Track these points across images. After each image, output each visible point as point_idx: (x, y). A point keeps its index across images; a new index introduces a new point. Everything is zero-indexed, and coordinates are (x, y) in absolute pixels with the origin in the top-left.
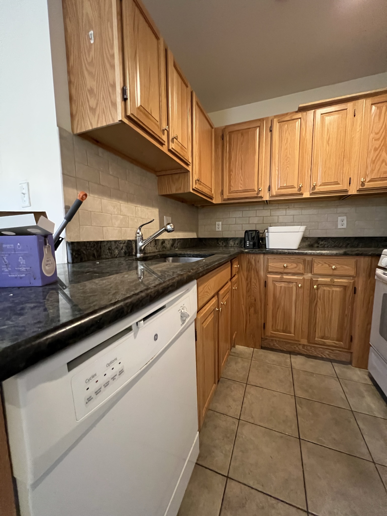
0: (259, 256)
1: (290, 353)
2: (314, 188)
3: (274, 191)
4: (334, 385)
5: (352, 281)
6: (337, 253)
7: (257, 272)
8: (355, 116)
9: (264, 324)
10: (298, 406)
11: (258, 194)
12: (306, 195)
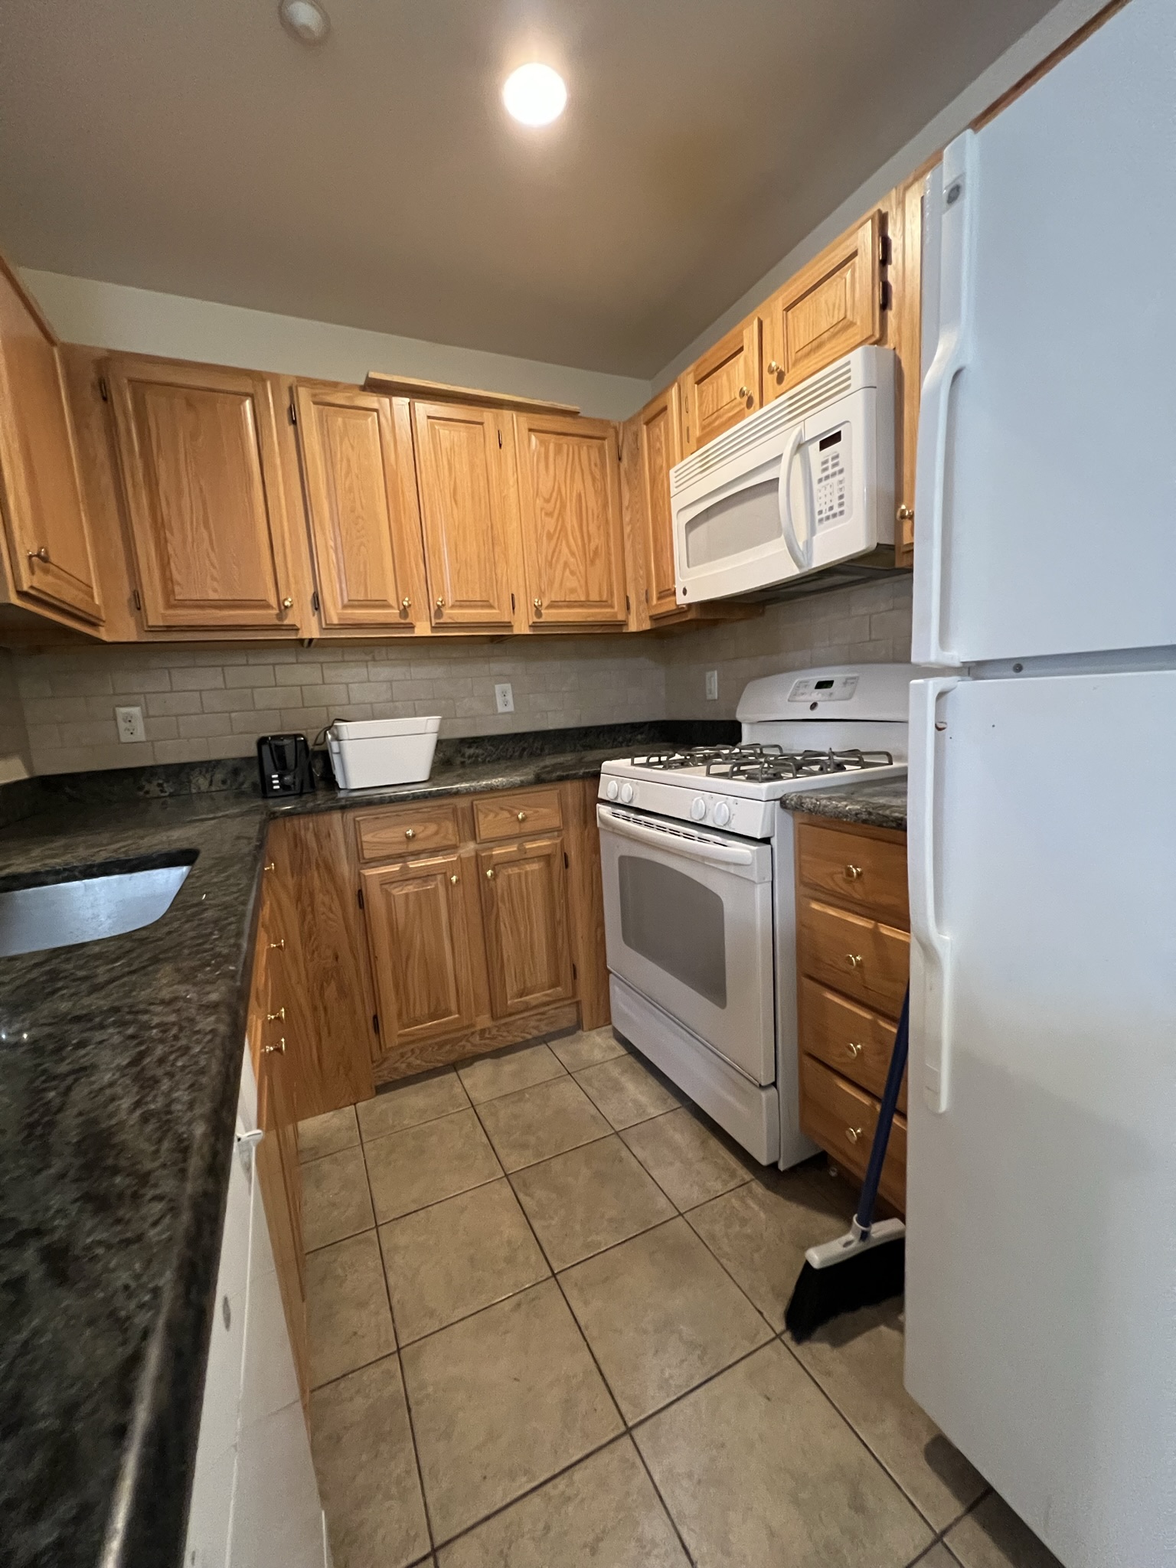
0: (326, 818)
1: (454, 1066)
2: (439, 612)
3: (334, 613)
4: (569, 1093)
5: (558, 841)
6: (522, 782)
7: (329, 869)
8: (500, 445)
9: (375, 1017)
10: (521, 1196)
11: (281, 616)
12: (423, 629)
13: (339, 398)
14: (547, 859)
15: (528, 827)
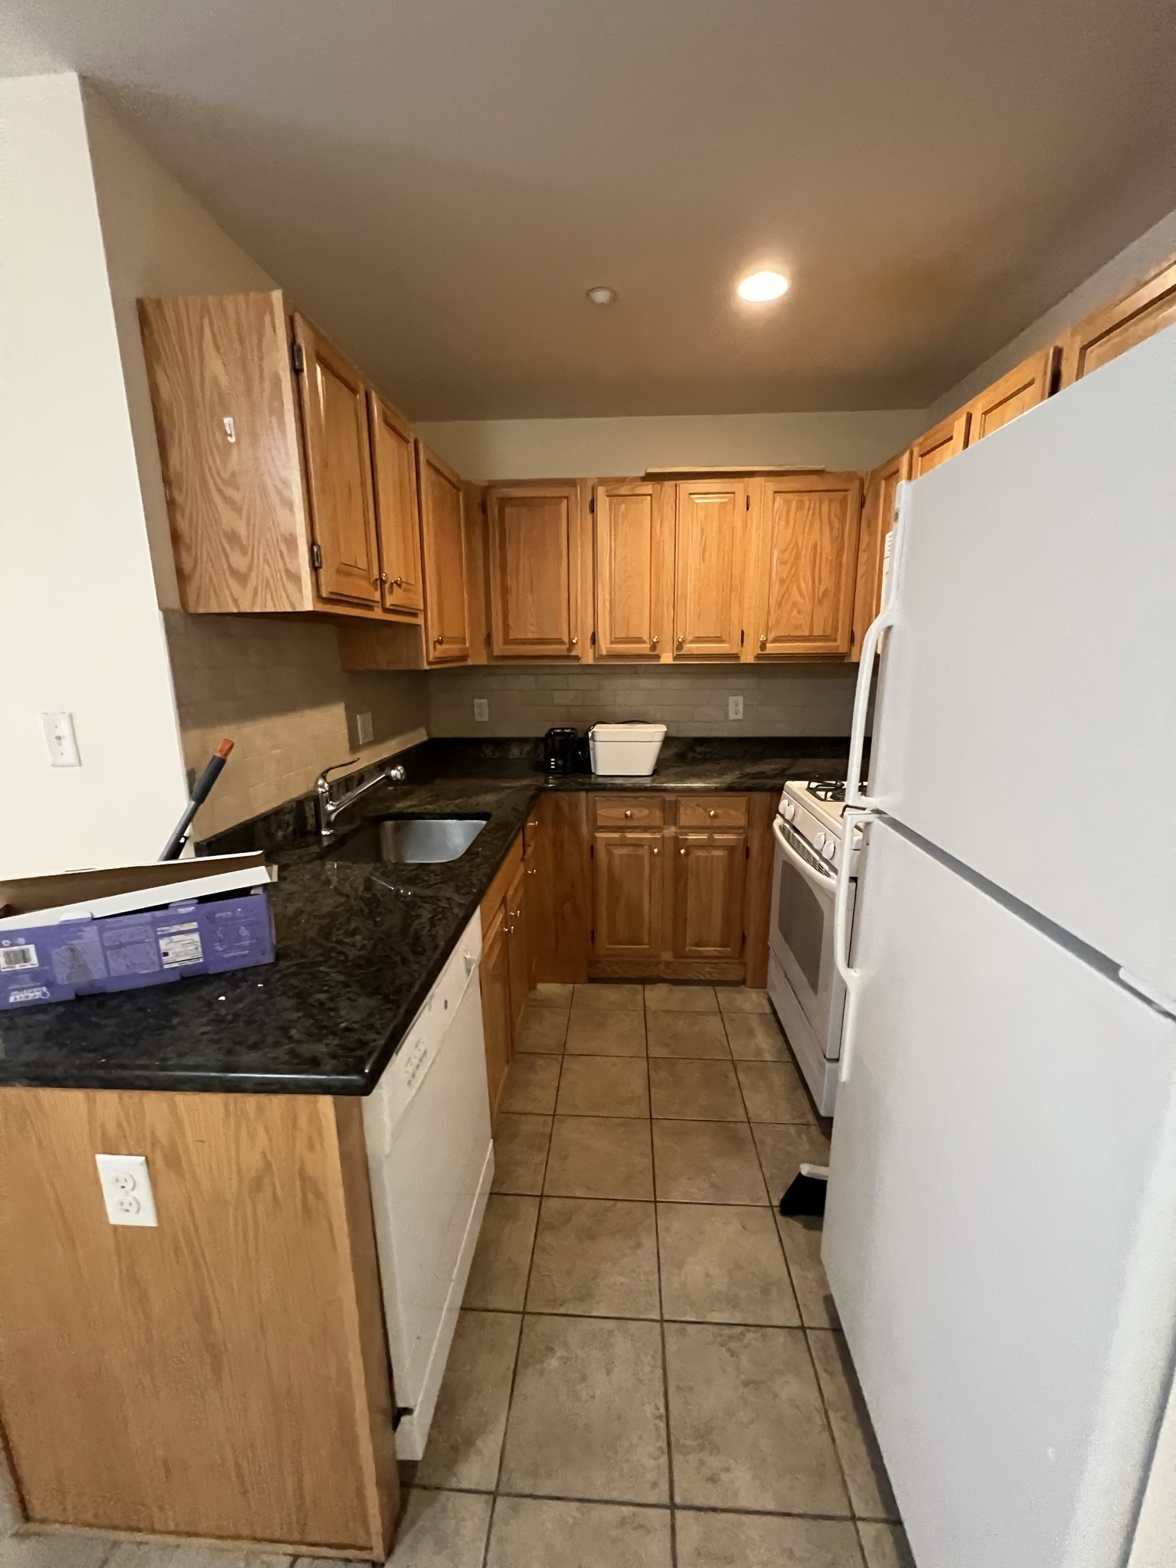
0: (576, 793)
1: (644, 981)
2: (680, 646)
3: (605, 645)
4: (713, 1025)
5: (742, 837)
6: (716, 788)
7: (575, 828)
8: (748, 509)
9: (593, 933)
10: (651, 1072)
11: (569, 650)
12: (667, 658)
13: (624, 490)
14: (731, 849)
15: (717, 823)
